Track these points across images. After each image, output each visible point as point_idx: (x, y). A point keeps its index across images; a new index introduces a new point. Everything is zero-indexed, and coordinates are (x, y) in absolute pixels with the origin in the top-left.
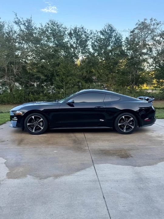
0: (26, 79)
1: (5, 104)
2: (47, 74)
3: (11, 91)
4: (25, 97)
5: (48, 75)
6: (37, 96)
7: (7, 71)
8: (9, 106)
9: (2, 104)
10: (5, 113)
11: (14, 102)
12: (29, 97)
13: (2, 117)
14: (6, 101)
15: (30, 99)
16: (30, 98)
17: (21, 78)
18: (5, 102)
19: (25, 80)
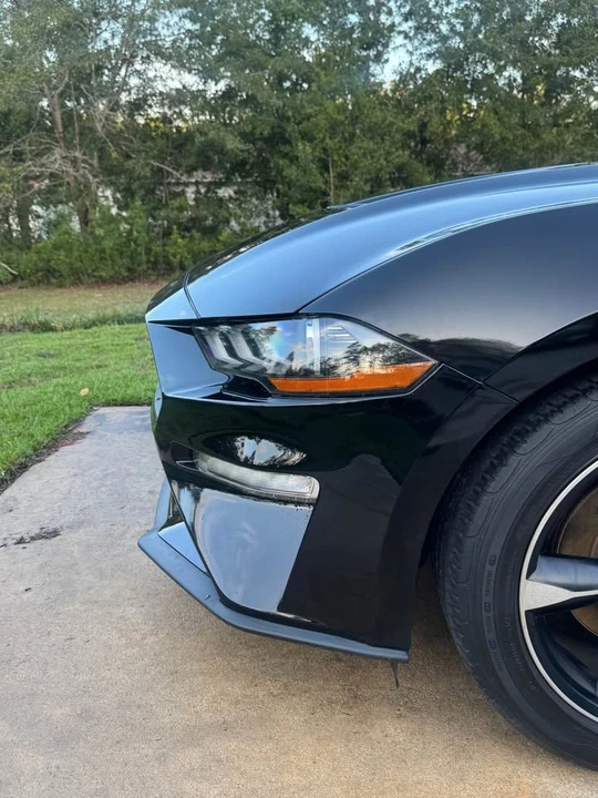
0: (154, 158)
1: (61, 286)
2: (254, 128)
3: (85, 222)
4: (150, 250)
5: (258, 131)
6: (205, 245)
7: (65, 127)
8: (81, 292)
9: (49, 283)
10: (67, 333)
11: (104, 274)
12: (171, 250)
13: (53, 362)
14: (64, 269)
15: (175, 261)
16: (175, 256)
17: (128, 157)
18: (61, 276)
19: (148, 164)
